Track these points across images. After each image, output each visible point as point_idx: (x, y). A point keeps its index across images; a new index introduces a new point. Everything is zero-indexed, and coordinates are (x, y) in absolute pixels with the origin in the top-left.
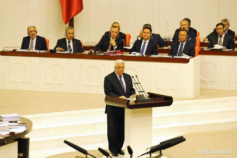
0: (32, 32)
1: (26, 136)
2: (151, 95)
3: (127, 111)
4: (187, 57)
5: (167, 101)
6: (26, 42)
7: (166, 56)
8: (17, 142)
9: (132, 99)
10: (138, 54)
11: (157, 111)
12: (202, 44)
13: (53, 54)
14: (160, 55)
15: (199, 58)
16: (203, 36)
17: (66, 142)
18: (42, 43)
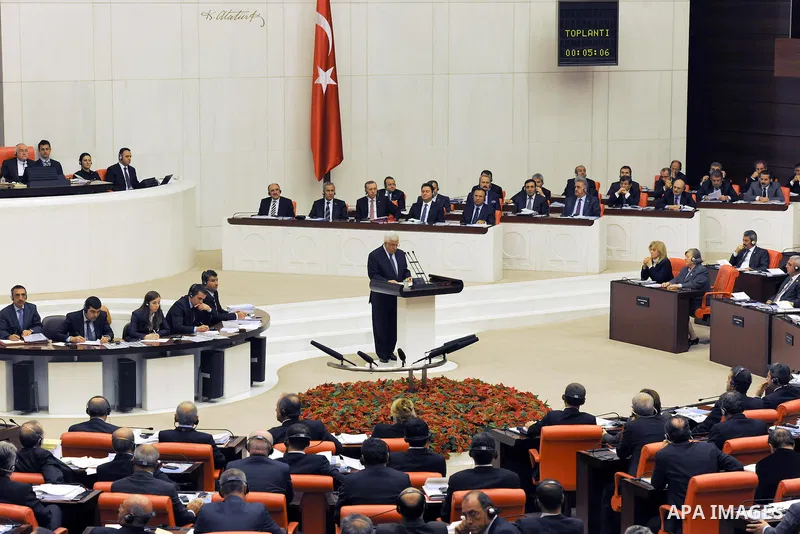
0: (274, 191)
1: (262, 335)
2: (434, 278)
3: (401, 301)
4: (485, 225)
5: (455, 286)
6: (265, 206)
7: (457, 223)
8: (249, 344)
9: (407, 284)
10: (417, 222)
11: (442, 301)
12: (506, 208)
13: (300, 222)
14: (447, 223)
15: (500, 227)
16: (508, 196)
17: (313, 343)
18: (287, 207)
